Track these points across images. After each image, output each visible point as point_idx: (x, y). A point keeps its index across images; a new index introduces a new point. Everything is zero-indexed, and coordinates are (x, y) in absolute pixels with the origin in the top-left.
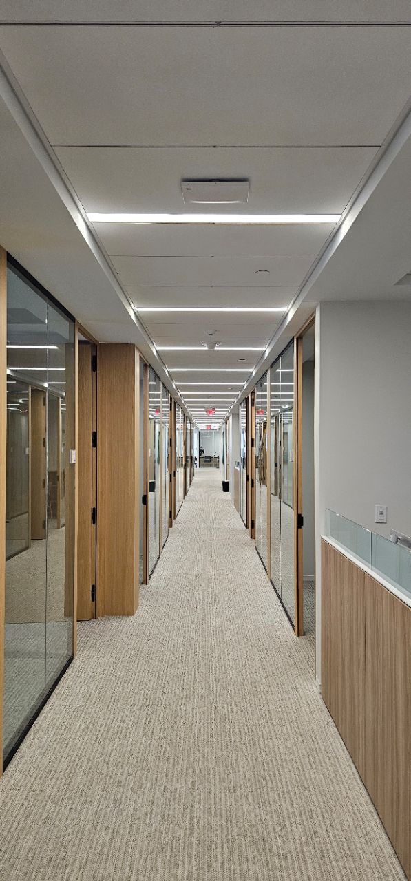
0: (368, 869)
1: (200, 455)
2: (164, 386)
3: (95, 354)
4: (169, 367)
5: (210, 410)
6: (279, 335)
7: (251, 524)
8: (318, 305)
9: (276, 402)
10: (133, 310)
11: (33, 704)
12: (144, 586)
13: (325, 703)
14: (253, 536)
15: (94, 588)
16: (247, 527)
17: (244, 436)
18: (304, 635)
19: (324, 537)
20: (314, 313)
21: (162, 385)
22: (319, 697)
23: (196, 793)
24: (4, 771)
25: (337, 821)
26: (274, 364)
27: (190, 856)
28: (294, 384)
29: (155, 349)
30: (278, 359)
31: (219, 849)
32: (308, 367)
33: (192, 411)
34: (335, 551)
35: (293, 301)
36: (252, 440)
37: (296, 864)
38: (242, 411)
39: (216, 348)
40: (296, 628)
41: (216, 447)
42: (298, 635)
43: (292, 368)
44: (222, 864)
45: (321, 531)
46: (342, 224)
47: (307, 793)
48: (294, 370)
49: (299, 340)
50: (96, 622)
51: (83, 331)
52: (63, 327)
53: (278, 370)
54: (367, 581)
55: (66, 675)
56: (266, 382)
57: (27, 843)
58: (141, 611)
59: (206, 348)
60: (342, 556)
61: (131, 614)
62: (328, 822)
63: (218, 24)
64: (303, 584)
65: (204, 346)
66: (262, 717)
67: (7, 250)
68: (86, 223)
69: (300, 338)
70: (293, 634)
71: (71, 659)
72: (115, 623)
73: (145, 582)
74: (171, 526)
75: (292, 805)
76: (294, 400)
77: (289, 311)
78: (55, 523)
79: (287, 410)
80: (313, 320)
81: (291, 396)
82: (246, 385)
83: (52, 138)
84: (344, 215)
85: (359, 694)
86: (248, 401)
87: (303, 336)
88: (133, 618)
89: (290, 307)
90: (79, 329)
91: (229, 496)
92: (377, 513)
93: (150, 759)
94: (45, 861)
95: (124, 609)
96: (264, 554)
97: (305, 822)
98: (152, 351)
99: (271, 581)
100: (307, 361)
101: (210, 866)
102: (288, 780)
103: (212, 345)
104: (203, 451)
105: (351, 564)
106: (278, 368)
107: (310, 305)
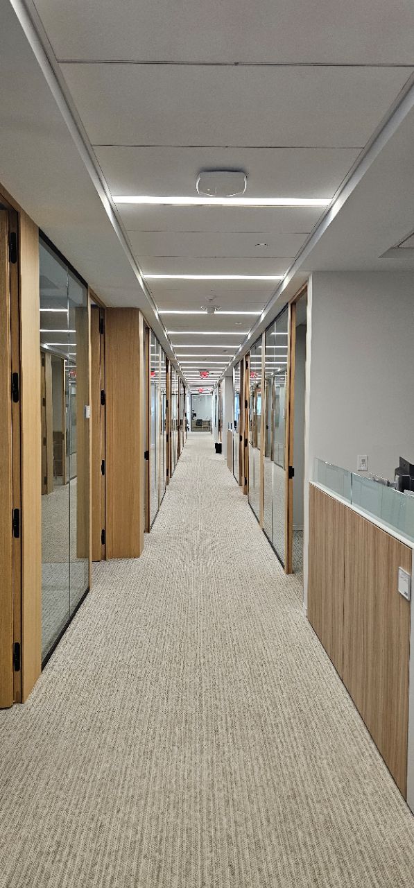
0: (342, 734)
1: (192, 418)
2: (162, 348)
3: (102, 317)
4: (168, 330)
5: (203, 373)
6: (274, 301)
7: (245, 483)
8: (310, 275)
9: (269, 365)
10: (142, 276)
11: (59, 624)
12: (148, 535)
13: (310, 622)
14: (246, 493)
15: (104, 532)
16: (241, 485)
17: (237, 400)
18: (293, 573)
19: (313, 483)
20: (307, 281)
21: (160, 347)
22: (306, 620)
23: (203, 685)
24: (42, 669)
25: (318, 703)
26: (268, 328)
27: (201, 725)
28: (288, 347)
29: (158, 312)
30: (272, 323)
31: (224, 721)
32: (301, 329)
33: (186, 373)
34: (322, 493)
35: (288, 270)
36: (246, 402)
37: (285, 730)
38: (236, 374)
39: (216, 313)
40: (285, 567)
41: (208, 411)
42: (288, 573)
43: (286, 331)
44: (227, 730)
45: (310, 477)
46: (332, 207)
47: (294, 685)
48: (288, 333)
49: (293, 306)
50: (107, 563)
51: (94, 297)
52: (77, 294)
53: (273, 333)
54: (347, 513)
55: (85, 602)
56: (261, 345)
57: (70, 717)
58: (146, 554)
59: (206, 313)
60: (327, 496)
61: (137, 556)
62: (311, 705)
63: (236, 64)
64: (293, 532)
65: (205, 310)
66: (256, 633)
67: (39, 225)
68: (110, 204)
69: (293, 304)
70: (283, 572)
71: (88, 591)
72: (123, 563)
73: (148, 530)
74: (168, 484)
75: (282, 693)
76: (287, 363)
77: (285, 279)
78: (60, 479)
79: (279, 373)
80: (307, 287)
81: (285, 359)
82: (240, 348)
83: (93, 139)
84: (334, 199)
85: (338, 608)
86: (242, 364)
87: (297, 302)
88: (138, 560)
89: (285, 275)
90: (91, 294)
91: (221, 457)
92: (359, 461)
93: (164, 663)
94: (85, 729)
95: (132, 552)
96: (257, 508)
97: (293, 704)
98: (154, 314)
99: (263, 530)
100: (300, 325)
101: (217, 731)
102: (279, 676)
103: (212, 309)
104: (195, 415)
105: (334, 500)
106: (273, 331)
107: (304, 274)
